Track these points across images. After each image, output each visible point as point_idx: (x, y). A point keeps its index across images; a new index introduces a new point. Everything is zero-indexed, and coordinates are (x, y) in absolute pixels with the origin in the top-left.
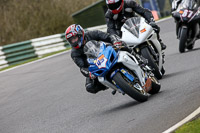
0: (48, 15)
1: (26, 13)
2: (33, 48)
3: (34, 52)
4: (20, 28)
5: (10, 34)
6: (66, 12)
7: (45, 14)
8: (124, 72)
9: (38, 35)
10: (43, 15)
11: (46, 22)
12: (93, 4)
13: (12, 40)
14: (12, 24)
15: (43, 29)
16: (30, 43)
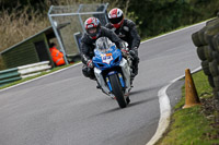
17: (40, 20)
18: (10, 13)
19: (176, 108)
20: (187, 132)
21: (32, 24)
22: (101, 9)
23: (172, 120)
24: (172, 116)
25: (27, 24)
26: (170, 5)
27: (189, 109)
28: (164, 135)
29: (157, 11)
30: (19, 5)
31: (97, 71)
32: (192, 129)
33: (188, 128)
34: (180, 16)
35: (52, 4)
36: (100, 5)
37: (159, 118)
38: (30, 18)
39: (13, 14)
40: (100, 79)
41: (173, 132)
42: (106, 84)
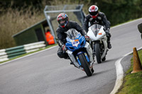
6: (9, 33)
12: (28, 28)
17: (39, 15)
18: (19, 10)
19: (127, 73)
20: (134, 89)
21: (33, 17)
22: (79, 8)
23: (124, 81)
24: (124, 78)
25: (30, 17)
26: (124, 6)
27: (135, 74)
28: (119, 90)
29: (115, 10)
30: (25, 5)
31: (70, 53)
32: (138, 87)
33: (135, 86)
34: (130, 13)
35: (47, 4)
36: (78, 5)
37: (115, 79)
38: (32, 14)
39: (22, 11)
40: (72, 57)
41: (125, 89)
42: (77, 61)
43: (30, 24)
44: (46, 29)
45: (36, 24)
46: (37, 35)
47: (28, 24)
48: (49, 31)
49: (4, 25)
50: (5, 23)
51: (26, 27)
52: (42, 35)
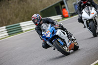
0: (28, 11)
1: (17, 10)
2: (20, 27)
3: (21, 29)
4: (14, 18)
5: (9, 20)
6: (37, 9)
7: (27, 11)
8: (59, 40)
9: (23, 21)
10: (25, 11)
11: (27, 14)
13: (11, 23)
14: (10, 15)
15: (26, 18)
16: (19, 25)
43: (52, 3)
44: (63, 6)
45: (56, 3)
46: (57, 10)
47: (50, 3)
48: (65, 8)
49: (34, 4)
50: (34, 3)
51: (49, 5)
52: (60, 11)
